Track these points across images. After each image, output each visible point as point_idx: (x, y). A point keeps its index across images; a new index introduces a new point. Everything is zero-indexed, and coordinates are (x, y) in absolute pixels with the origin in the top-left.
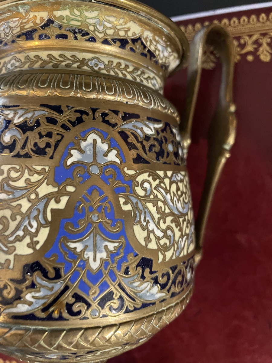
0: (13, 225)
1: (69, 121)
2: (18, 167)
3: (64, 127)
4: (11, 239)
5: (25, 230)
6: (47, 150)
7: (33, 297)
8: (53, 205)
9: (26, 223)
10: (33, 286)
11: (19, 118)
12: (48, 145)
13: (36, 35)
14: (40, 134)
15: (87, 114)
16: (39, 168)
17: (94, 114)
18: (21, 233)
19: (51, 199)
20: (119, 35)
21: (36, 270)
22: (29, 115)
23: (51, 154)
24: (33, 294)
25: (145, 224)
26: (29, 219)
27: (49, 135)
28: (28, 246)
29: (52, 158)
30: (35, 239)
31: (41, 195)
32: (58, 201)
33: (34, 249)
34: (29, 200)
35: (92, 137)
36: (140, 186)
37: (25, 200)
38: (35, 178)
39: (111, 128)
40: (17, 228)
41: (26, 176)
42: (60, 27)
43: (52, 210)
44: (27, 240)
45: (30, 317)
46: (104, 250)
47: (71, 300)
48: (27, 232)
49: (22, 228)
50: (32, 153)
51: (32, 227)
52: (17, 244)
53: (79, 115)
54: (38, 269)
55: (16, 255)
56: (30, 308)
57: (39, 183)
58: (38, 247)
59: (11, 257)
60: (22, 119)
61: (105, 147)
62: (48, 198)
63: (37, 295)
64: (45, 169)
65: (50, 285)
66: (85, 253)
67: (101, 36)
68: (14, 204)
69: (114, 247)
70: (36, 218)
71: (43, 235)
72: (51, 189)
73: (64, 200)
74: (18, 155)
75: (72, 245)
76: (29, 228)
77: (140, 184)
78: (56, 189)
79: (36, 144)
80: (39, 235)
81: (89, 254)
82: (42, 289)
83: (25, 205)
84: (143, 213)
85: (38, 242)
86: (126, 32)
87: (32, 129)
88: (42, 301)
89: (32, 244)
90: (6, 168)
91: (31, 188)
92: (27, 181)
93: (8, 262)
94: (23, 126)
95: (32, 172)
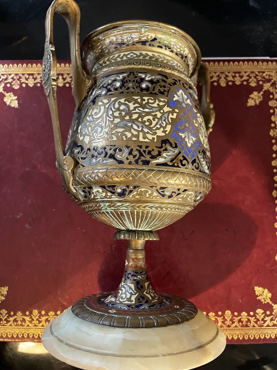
0: (154, 123)
1: (171, 82)
2: (152, 98)
3: (169, 84)
4: (154, 129)
5: (160, 125)
6: (165, 93)
7: (166, 155)
8: (171, 116)
9: (160, 122)
10: (166, 150)
11: (148, 78)
12: (165, 91)
13: (148, 44)
14: (160, 85)
15: (177, 82)
16: (162, 100)
17: (180, 82)
18: (158, 126)
19: (170, 113)
20: (181, 52)
21: (167, 143)
22: (154, 77)
23: (167, 95)
24: (166, 153)
26: (161, 120)
27: (164, 87)
28: (163, 132)
29: (167, 96)
30: (165, 129)
31: (165, 111)
32: (173, 115)
33: (166, 134)
34: (161, 113)
35: (181, 91)
37: (159, 112)
38: (161, 104)
39: (186, 90)
40: (157, 124)
41: (157, 102)
42: (160, 43)
43: (171, 118)
44: (162, 129)
45: (165, 164)
46: (191, 139)
47: (182, 159)
48: (161, 126)
49: (159, 124)
50: (158, 93)
51: (163, 124)
52: (157, 131)
53: (174, 81)
54: (168, 143)
55: (157, 136)
56: (165, 160)
57: (164, 106)
58: (167, 133)
59: (155, 137)
60: (150, 78)
61: (186, 97)
62: (169, 112)
63: (168, 154)
64: (165, 101)
65: (173, 150)
66: (185, 139)
67: (175, 51)
68: (154, 114)
69: (195, 140)
70: (165, 120)
71: (169, 128)
72: (169, 109)
73: (175, 115)
74: (151, 93)
75: (181, 134)
76: (162, 124)
78: (171, 110)
79: (159, 90)
80: (167, 127)
81: (187, 140)
82: (170, 152)
83: (159, 115)
84: (201, 130)
85: (166, 131)
86: (184, 52)
87: (156, 83)
88: (171, 157)
89: (164, 132)
90: (146, 98)
91: (160, 108)
92: (158, 104)
93: (154, 138)
94: (151, 81)
95: (160, 101)
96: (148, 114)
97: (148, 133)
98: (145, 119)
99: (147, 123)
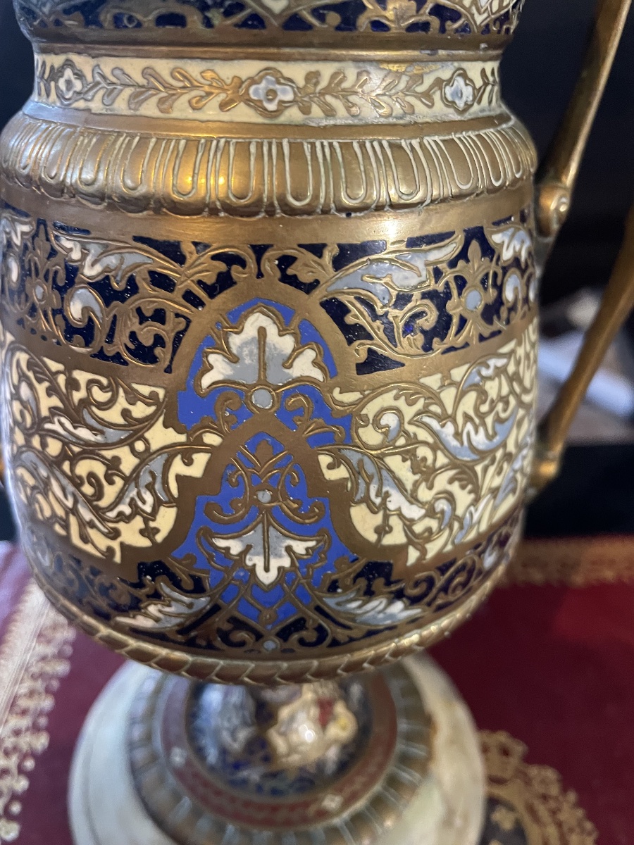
0: (110, 492)
1: (200, 283)
2: (104, 381)
3: (190, 297)
4: (112, 514)
5: (132, 504)
6: (158, 351)
7: (160, 611)
8: (178, 467)
9: (133, 493)
10: (157, 596)
11: (93, 265)
12: (159, 341)
13: (106, 15)
14: (139, 311)
15: (243, 263)
16: (145, 390)
17: (258, 261)
18: (127, 510)
19: (175, 455)
21: (160, 574)
22: (112, 261)
23: (167, 363)
24: (159, 607)
25: (378, 501)
26: (137, 486)
27: (159, 316)
28: (142, 532)
29: (168, 370)
30: (152, 524)
31: (154, 447)
32: (188, 462)
33: (152, 541)
34: (133, 451)
35: (255, 321)
36: (370, 426)
37: (126, 449)
38: (140, 411)
39: (301, 294)
40: (118, 500)
41: (122, 403)
43: (179, 478)
44: (138, 522)
45: (160, 637)
46: (284, 553)
47: (226, 626)
48: (136, 511)
49: (128, 500)
50: (126, 356)
51: (144, 502)
52: (121, 526)
53: (222, 267)
54: (163, 573)
55: (122, 545)
56: (157, 625)
57: (149, 421)
58: (159, 538)
59: (115, 545)
60: (98, 268)
61: (287, 344)
62: (170, 452)
63: (167, 609)
64: (157, 394)
65: (186, 599)
66: (248, 557)
67: (278, 6)
68: (108, 454)
69: (307, 549)
70: (150, 487)
71: (166, 520)
72: (172, 436)
73: (201, 460)
74: (101, 355)
75: (221, 543)
76: (140, 504)
77: (371, 421)
78: (182, 438)
79: (133, 336)
80: (159, 517)
81: (255, 560)
82: (173, 603)
83: (128, 463)
84: (376, 479)
85: (157, 531)
87: (121, 296)
88: (178, 620)
89: (148, 532)
90: (82, 377)
91: (135, 429)
92: (125, 413)
93: (110, 551)
94: (102, 287)
95: (133, 397)
96: (90, 451)
97: (92, 525)
98: (83, 468)
99: (88, 489)
